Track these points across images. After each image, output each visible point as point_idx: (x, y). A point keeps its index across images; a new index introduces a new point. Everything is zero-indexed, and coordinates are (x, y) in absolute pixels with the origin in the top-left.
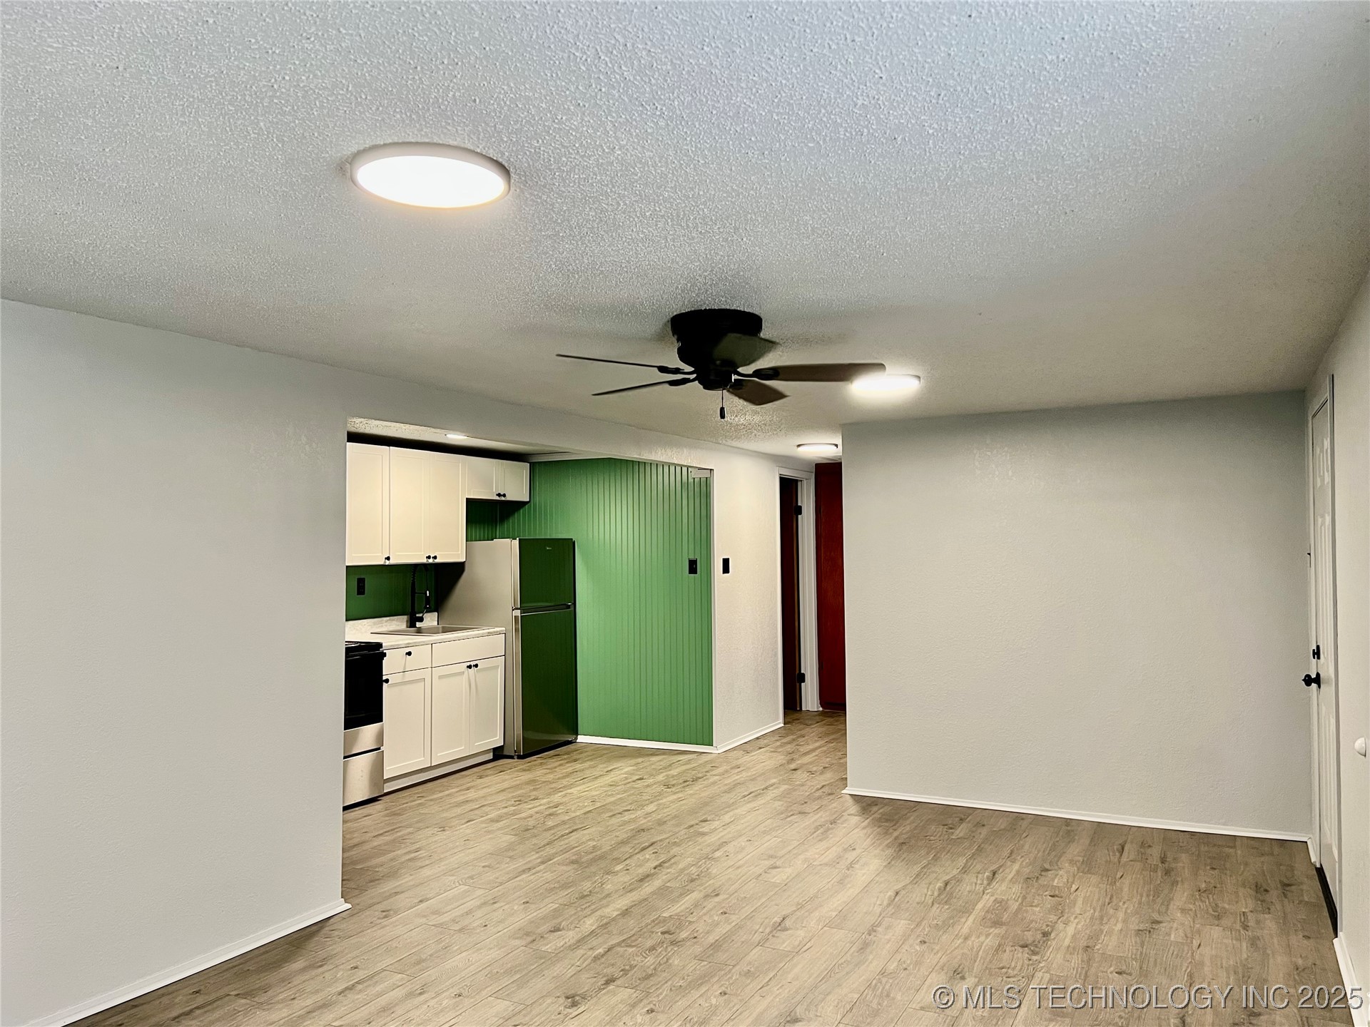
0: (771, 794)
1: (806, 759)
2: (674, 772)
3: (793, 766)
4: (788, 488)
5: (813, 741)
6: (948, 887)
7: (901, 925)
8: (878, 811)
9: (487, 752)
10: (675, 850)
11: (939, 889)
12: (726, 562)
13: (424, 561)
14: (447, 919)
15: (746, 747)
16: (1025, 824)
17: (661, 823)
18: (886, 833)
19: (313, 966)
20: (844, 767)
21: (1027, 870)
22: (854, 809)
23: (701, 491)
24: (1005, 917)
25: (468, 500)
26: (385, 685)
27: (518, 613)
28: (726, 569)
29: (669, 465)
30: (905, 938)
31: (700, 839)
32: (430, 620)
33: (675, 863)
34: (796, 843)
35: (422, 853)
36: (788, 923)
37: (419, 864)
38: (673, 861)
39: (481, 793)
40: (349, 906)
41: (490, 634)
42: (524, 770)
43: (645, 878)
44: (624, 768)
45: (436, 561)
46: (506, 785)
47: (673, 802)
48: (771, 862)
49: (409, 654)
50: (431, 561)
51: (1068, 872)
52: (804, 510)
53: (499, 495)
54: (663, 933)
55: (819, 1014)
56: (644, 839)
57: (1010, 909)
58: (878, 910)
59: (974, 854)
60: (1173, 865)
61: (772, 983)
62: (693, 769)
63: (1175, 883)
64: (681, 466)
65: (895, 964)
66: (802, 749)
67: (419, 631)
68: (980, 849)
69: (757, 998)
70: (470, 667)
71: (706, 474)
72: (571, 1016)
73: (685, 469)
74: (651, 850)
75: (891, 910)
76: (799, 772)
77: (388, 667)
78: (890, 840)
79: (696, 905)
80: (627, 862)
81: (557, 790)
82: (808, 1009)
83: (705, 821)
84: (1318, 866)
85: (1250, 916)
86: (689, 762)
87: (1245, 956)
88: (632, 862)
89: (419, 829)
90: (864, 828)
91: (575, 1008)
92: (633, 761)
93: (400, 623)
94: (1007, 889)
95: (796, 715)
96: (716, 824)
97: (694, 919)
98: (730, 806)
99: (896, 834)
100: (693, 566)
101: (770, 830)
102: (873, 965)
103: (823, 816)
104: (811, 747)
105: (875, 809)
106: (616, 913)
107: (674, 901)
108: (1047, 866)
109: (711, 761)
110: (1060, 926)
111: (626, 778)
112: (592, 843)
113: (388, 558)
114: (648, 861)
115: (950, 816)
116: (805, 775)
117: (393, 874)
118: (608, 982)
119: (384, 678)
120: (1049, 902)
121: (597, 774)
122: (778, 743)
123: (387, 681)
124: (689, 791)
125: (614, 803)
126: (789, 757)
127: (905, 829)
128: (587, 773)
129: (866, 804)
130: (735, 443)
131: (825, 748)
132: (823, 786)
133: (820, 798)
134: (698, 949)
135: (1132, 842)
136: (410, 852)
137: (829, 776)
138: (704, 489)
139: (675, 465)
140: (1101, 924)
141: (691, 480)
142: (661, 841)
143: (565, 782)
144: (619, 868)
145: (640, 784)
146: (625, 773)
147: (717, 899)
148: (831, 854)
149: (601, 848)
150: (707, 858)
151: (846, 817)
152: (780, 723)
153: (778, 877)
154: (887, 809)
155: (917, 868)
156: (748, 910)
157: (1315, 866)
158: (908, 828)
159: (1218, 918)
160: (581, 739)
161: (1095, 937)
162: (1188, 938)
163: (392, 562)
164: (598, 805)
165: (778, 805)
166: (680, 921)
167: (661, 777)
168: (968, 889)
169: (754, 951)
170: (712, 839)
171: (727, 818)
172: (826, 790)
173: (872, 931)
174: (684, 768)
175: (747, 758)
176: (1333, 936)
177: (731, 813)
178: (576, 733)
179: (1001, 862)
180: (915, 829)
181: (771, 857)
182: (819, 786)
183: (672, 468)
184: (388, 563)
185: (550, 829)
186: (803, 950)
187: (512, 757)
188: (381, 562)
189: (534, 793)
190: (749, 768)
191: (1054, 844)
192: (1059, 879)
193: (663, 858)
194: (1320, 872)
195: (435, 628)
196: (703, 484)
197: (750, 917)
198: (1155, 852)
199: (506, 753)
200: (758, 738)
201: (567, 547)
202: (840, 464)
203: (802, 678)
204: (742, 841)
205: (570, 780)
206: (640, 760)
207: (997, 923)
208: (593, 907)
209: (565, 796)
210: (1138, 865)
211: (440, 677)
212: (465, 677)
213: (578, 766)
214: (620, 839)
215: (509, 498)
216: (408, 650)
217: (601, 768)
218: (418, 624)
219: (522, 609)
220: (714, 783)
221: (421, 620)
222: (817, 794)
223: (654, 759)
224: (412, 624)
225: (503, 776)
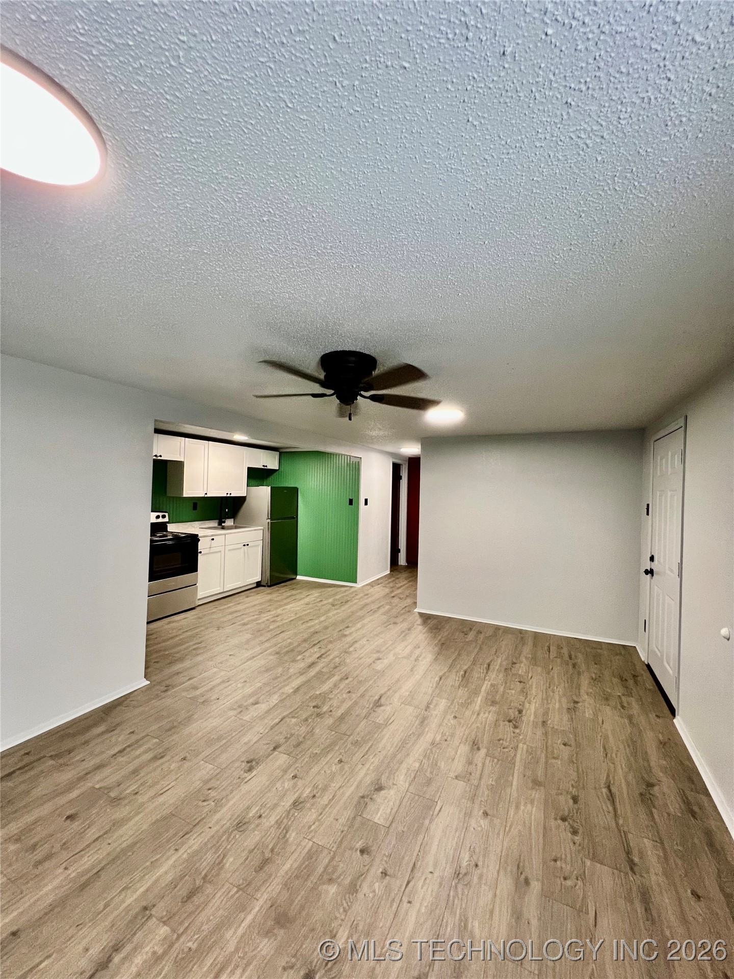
0: (382, 610)
1: (399, 591)
2: (337, 597)
3: (393, 595)
4: (396, 468)
5: (402, 581)
6: (467, 674)
7: (443, 703)
8: (432, 622)
9: (254, 583)
10: (330, 646)
11: (462, 676)
12: (366, 500)
13: (225, 495)
14: (198, 693)
15: (371, 585)
16: (501, 632)
17: (326, 628)
18: (435, 637)
19: (109, 730)
20: (415, 596)
21: (504, 663)
22: (419, 621)
23: (355, 468)
24: (498, 698)
25: (249, 468)
26: (199, 555)
27: (269, 521)
28: (366, 503)
29: (342, 455)
30: (445, 712)
31: (344, 639)
32: (229, 522)
33: (329, 655)
34: (390, 643)
35: (203, 645)
36: (383, 700)
37: (199, 652)
38: (327, 654)
39: (244, 607)
40: (149, 682)
41: (255, 530)
42: (268, 594)
43: (313, 664)
44: (315, 594)
45: (231, 495)
46: (257, 602)
47: (336, 615)
48: (375, 656)
49: (213, 539)
50: (228, 495)
51: (525, 665)
52: (403, 477)
53: (264, 466)
54: (314, 707)
55: (395, 783)
56: (316, 639)
57: (499, 692)
58: (430, 691)
59: (478, 652)
60: (576, 661)
61: (369, 753)
62: (346, 596)
63: (579, 674)
64: (347, 456)
65: (440, 736)
66: (398, 586)
67: (223, 528)
68: (481, 649)
69: (360, 766)
70: (244, 545)
71: (358, 460)
72: (246, 780)
73: (349, 457)
74: (318, 645)
75: (438, 691)
76: (395, 598)
77: (201, 546)
78: (437, 642)
79: (335, 685)
80: (304, 654)
81: (280, 606)
82: (389, 778)
83: (348, 627)
84: (646, 663)
85: (623, 698)
86: (345, 591)
87: (629, 731)
88: (307, 654)
89: (207, 628)
90: (424, 634)
91: (249, 773)
92: (320, 590)
93: (214, 523)
94: (495, 677)
95: (397, 568)
96: (353, 629)
97: (333, 696)
98: (362, 618)
99: (440, 637)
100: (351, 502)
101: (379, 633)
102: (428, 737)
103: (405, 625)
104: (401, 584)
105: (429, 621)
106: (291, 691)
107: (324, 682)
108: (514, 661)
109: (356, 591)
110: (527, 705)
111: (314, 600)
112: (289, 641)
113: (206, 494)
114: (315, 652)
115: (466, 627)
116: (398, 600)
117: (181, 659)
118: (275, 749)
119: (199, 551)
120: (519, 686)
121: (303, 597)
122: (387, 582)
123: (201, 552)
124: (343, 608)
125: (306, 615)
126: (391, 590)
127: (444, 633)
128: (297, 597)
129: (426, 618)
130: (371, 446)
131: (408, 585)
132: (406, 607)
133: (404, 613)
134: (330, 721)
135: (553, 645)
136: (195, 644)
137: (409, 601)
138: (357, 467)
139: (345, 455)
140: (548, 703)
141: (351, 462)
142: (324, 640)
143: (285, 601)
144: (299, 657)
145: (320, 604)
146: (315, 597)
147: (347, 681)
148: (407, 651)
149: (293, 644)
150: (346, 652)
151: (415, 626)
152: (388, 572)
153: (379, 666)
154: (435, 621)
155: (450, 661)
156: (362, 689)
157: (644, 662)
158: (446, 634)
159: (607, 699)
160: (299, 577)
161: (546, 713)
162: (595, 715)
163: (208, 495)
164: (298, 616)
165: (384, 618)
166: (324, 697)
167: (331, 600)
168: (476, 676)
169: (362, 724)
170: (349, 639)
171: (359, 625)
172: (407, 609)
173: (427, 708)
174: (342, 595)
175: (372, 590)
176: (671, 716)
177: (361, 623)
178: (296, 574)
179: (491, 658)
180: (448, 634)
181: (378, 652)
182: (404, 606)
183: (343, 457)
184: (206, 496)
185: (271, 630)
186: (390, 722)
187: (264, 586)
188: (202, 495)
189: (269, 607)
190: (372, 596)
191: (516, 646)
192: (522, 668)
193: (323, 651)
194: (648, 666)
195: (232, 526)
196: (357, 464)
197: (362, 696)
198: (565, 651)
199: (262, 584)
200: (378, 579)
201: (295, 491)
202: (420, 458)
203: (399, 551)
204: (364, 641)
205: (288, 600)
206: (323, 590)
207: (494, 703)
208: (280, 686)
209: (284, 609)
210: (559, 660)
211: (229, 550)
212: (242, 550)
213: (294, 592)
214: (304, 638)
215: (268, 467)
216: (212, 538)
217: (305, 593)
218: (223, 524)
219: (271, 519)
220: (355, 604)
221: (224, 522)
222: (402, 612)
223: (330, 589)
224: (220, 524)
225: (258, 597)
